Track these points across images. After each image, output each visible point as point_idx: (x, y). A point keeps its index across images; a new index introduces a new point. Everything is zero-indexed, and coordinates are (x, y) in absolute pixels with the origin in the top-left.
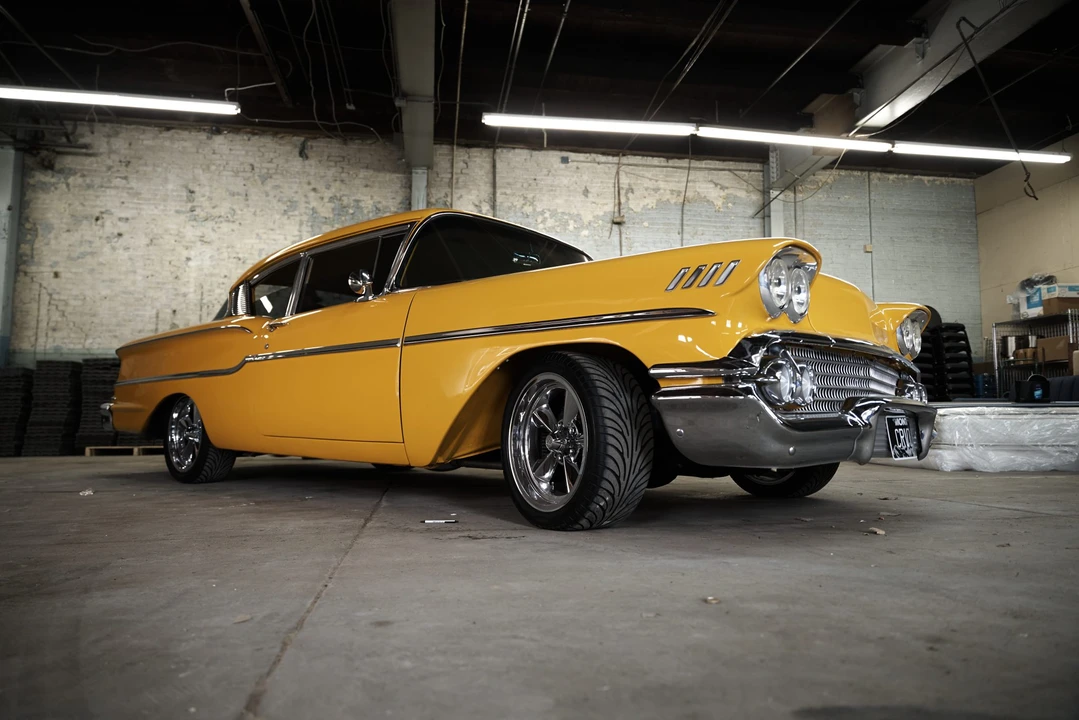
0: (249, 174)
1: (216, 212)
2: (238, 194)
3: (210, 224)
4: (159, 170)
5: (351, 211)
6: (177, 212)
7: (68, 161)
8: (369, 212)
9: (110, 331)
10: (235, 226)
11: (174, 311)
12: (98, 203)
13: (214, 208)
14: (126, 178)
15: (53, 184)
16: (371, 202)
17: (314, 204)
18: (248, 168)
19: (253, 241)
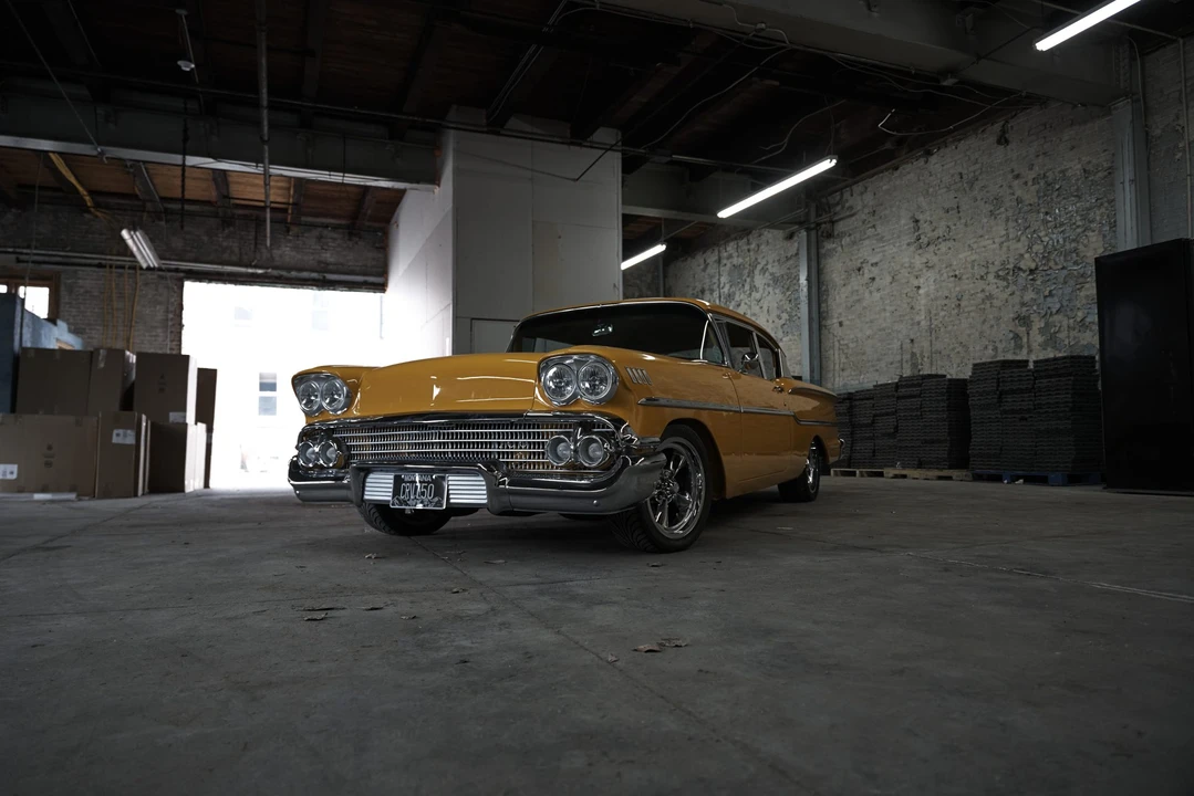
0: (960, 185)
1: (936, 234)
2: (953, 209)
3: (932, 248)
4: (894, 209)
5: (1057, 187)
6: (908, 244)
7: (840, 227)
8: (1078, 180)
9: (873, 366)
10: (950, 244)
11: (912, 341)
12: (860, 255)
13: (933, 231)
14: (874, 226)
15: (834, 249)
16: (1079, 166)
17: (1019, 193)
18: (957, 178)
19: (965, 254)
